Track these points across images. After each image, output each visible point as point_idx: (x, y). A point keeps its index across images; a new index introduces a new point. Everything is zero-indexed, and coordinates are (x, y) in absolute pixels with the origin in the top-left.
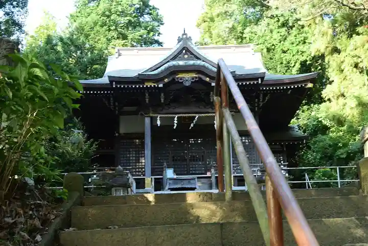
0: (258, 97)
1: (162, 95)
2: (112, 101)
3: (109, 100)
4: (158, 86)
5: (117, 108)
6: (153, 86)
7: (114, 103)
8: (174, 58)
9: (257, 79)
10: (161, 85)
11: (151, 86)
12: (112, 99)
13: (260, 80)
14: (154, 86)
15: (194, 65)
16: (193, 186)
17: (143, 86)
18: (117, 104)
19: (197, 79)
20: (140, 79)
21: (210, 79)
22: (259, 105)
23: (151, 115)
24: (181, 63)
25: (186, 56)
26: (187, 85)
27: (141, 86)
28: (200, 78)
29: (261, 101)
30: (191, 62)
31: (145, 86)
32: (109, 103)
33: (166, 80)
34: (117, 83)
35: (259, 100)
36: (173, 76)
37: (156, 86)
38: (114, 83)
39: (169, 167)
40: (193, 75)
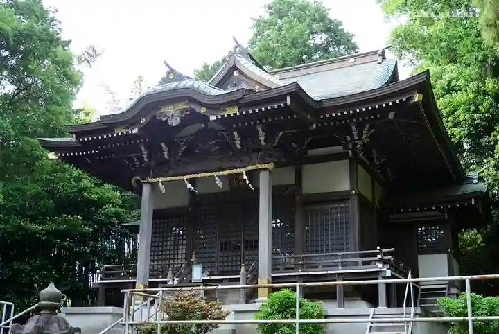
4: (132, 132)
6: (125, 133)
9: (282, 98)
10: (135, 131)
13: (288, 99)
17: (112, 135)
19: (188, 113)
20: (104, 124)
21: (207, 108)
23: (150, 180)
26: (174, 124)
27: (110, 136)
28: (193, 111)
29: (356, 137)
31: (115, 135)
33: (143, 121)
34: (77, 133)
36: (153, 113)
40: (181, 106)
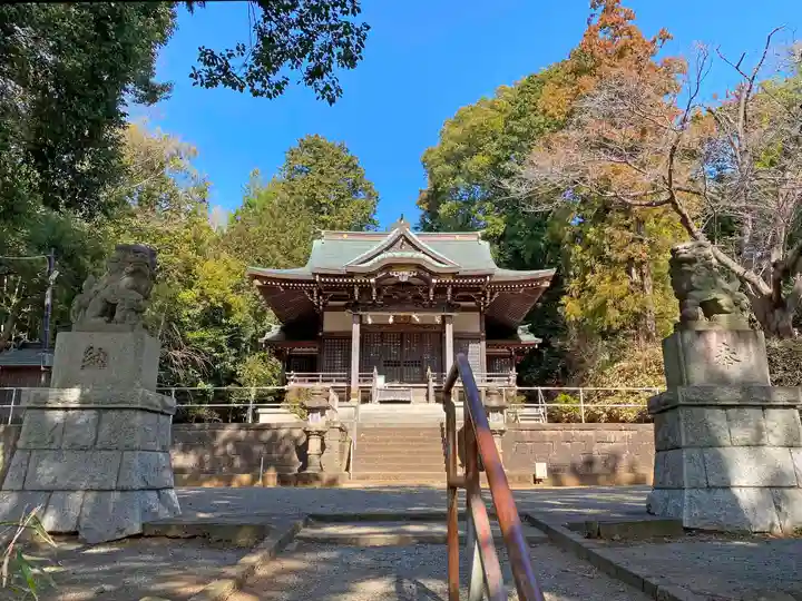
0: (484, 295)
1: (374, 290)
2: (315, 295)
3: (311, 292)
4: (369, 281)
5: (321, 303)
6: (363, 281)
7: (318, 297)
8: (387, 249)
9: (485, 276)
10: (372, 280)
11: (361, 280)
13: (488, 278)
14: (365, 281)
15: (411, 258)
16: (408, 399)
17: (352, 280)
18: (321, 298)
22: (485, 304)
23: (361, 313)
24: (397, 254)
26: (404, 280)
27: (350, 281)
28: (419, 273)
29: (488, 299)
30: (408, 254)
32: (312, 297)
33: (380, 276)
34: (321, 275)
35: (486, 298)
36: (387, 270)
37: (367, 281)
38: (317, 276)
39: (379, 374)
40: (411, 269)
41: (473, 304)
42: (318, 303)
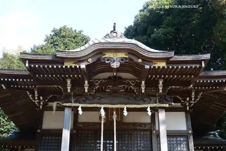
1: (86, 82)
2: (36, 95)
3: (33, 93)
4: (80, 67)
5: (42, 103)
6: (73, 67)
7: (39, 98)
11: (71, 67)
12: (36, 92)
13: (203, 63)
14: (75, 67)
15: (124, 43)
17: (62, 67)
18: (41, 98)
19: (127, 60)
20: (58, 57)
21: (143, 60)
22: (190, 104)
23: (73, 105)
25: (115, 35)
26: (115, 67)
27: (60, 67)
28: (131, 59)
29: (193, 99)
31: (64, 67)
32: (34, 97)
34: (30, 61)
36: (99, 56)
37: (78, 67)
38: (27, 61)
40: (122, 55)
41: (179, 105)
42: (39, 103)
